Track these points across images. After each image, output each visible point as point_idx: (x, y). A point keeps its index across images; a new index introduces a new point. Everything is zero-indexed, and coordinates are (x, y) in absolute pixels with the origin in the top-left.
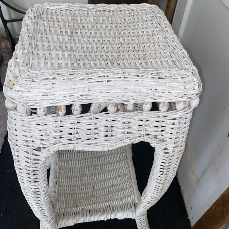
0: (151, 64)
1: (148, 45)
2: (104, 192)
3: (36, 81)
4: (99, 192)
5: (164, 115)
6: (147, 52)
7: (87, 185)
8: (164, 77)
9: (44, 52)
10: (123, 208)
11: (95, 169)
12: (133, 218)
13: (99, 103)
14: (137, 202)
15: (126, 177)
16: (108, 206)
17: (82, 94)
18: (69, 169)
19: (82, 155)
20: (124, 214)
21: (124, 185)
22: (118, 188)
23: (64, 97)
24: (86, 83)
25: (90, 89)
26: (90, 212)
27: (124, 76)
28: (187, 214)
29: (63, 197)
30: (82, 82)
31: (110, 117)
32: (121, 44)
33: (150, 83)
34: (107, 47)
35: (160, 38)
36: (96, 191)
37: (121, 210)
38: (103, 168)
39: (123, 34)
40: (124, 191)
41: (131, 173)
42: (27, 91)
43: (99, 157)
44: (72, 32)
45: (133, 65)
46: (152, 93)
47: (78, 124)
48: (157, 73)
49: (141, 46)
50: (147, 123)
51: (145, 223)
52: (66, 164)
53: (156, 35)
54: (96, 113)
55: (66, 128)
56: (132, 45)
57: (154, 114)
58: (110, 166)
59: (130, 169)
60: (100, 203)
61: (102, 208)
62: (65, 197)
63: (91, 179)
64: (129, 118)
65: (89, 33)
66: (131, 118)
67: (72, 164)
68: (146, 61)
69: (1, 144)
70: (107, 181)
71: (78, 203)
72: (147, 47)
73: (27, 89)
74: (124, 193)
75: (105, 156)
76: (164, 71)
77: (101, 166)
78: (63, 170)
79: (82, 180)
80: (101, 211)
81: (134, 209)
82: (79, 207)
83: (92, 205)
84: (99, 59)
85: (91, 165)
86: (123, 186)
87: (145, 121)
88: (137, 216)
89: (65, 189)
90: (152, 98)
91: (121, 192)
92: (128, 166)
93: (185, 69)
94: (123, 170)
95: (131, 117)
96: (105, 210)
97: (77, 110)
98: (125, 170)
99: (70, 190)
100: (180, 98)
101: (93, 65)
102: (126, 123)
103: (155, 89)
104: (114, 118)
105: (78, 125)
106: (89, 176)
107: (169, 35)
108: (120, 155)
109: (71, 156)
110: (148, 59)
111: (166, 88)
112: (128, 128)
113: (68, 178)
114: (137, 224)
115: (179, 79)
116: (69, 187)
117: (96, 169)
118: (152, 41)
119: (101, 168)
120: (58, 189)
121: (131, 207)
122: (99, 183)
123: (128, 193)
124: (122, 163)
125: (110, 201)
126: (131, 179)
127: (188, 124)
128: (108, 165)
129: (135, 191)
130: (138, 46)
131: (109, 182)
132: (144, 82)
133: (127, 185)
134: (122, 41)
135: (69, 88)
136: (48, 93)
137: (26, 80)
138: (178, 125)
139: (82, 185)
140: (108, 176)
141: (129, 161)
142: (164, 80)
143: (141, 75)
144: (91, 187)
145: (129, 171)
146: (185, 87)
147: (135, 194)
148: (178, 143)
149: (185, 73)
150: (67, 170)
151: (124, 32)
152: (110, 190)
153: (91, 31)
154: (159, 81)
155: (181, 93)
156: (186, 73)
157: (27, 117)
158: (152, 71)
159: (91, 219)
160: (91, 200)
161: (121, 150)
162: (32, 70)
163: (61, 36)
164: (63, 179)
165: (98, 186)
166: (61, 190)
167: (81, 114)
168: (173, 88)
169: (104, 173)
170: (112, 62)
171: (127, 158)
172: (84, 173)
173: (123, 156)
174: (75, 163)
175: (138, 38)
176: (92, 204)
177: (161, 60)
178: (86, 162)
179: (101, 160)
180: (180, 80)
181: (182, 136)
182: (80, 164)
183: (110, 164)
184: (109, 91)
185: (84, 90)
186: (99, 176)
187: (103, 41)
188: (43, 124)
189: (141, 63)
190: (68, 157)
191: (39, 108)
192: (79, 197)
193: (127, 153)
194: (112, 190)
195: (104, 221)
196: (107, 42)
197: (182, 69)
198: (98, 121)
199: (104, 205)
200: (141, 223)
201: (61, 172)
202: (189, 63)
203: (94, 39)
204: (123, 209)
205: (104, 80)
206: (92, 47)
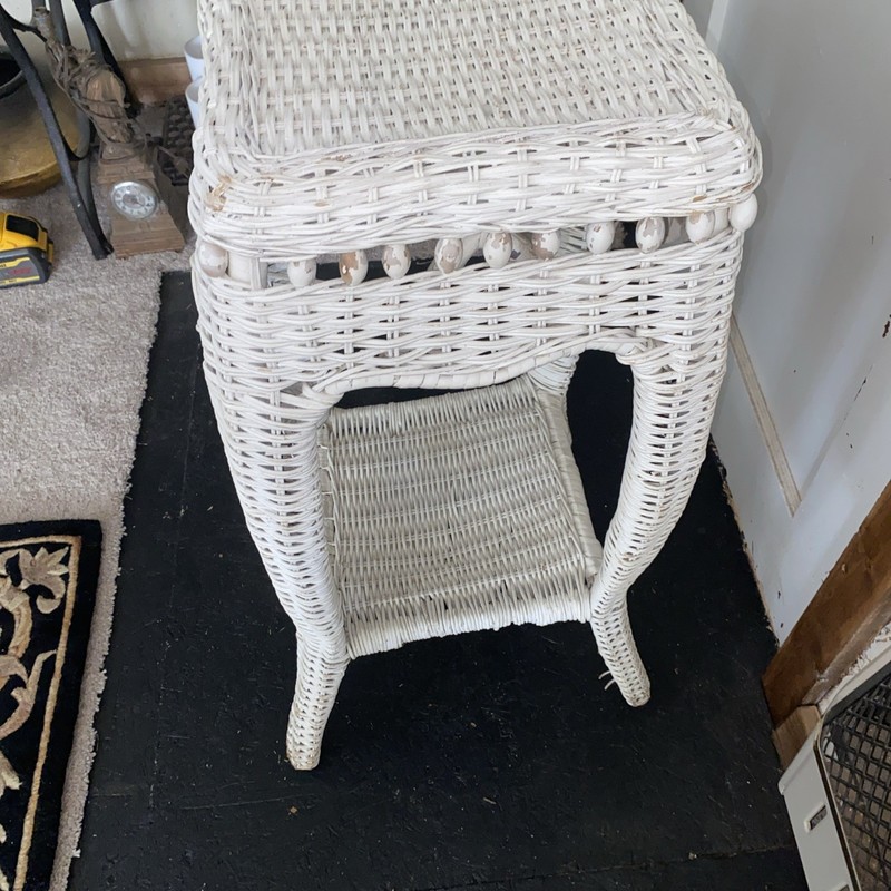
0: (604, 106)
1: (596, 46)
2: (487, 547)
3: (281, 185)
4: (470, 550)
5: (652, 258)
6: (592, 71)
7: (431, 531)
8: (644, 143)
9: (289, 100)
10: (549, 591)
11: (452, 482)
12: (583, 621)
13: (458, 237)
14: (592, 570)
15: (554, 500)
16: (504, 589)
17: (409, 212)
18: (369, 487)
19: (407, 443)
20: (555, 609)
21: (547, 524)
22: (528, 535)
23: (361, 224)
24: (419, 179)
25: (433, 195)
26: (446, 608)
27: (525, 148)
28: (767, 617)
29: (358, 569)
30: (408, 175)
31: (493, 277)
32: (511, 50)
33: (602, 162)
34: (468, 66)
35: (634, 22)
36: (461, 548)
37: (544, 596)
38: (476, 477)
39: (514, 17)
40: (549, 543)
41: (570, 488)
42: (262, 212)
43: (461, 446)
44: (356, 29)
45: (550, 112)
46: (611, 193)
47: (403, 305)
48: (625, 132)
49: (573, 51)
50: (603, 289)
51: (621, 638)
52: (359, 471)
53: (619, 12)
54: (452, 268)
55: (370, 319)
56: (545, 51)
57: (621, 259)
58: (499, 471)
59: (566, 476)
60: (475, 580)
61: (482, 594)
62: (365, 568)
63: (442, 511)
64: (547, 278)
65: (410, 26)
66: (556, 278)
67: (375, 469)
68: (590, 99)
69: (134, 433)
70: (493, 517)
71: (407, 583)
72: (593, 55)
73: (262, 209)
74: (548, 547)
75: (481, 441)
76: (644, 124)
77: (469, 472)
78: (350, 489)
79: (414, 516)
80: (481, 601)
81: (585, 591)
82: (412, 594)
83: (452, 588)
84: (447, 105)
85: (436, 472)
86: (546, 528)
87: (596, 284)
88: (597, 612)
89: (364, 544)
90: (612, 207)
91: (540, 546)
92: (559, 468)
93: (707, 114)
94: (543, 481)
95: (554, 274)
96: (493, 599)
97: (398, 262)
98: (549, 480)
99: (378, 547)
100: (695, 200)
101: (431, 123)
102: (540, 293)
103: (618, 179)
104: (501, 281)
105: (404, 308)
106: (435, 505)
107: (660, 8)
108: (528, 435)
109: (370, 447)
110: (597, 91)
111: (651, 174)
112: (548, 309)
113: (368, 514)
114: (598, 640)
115: (689, 145)
116: (373, 539)
117: (455, 483)
118: (607, 34)
119: (470, 479)
120: (342, 547)
121: (575, 587)
122: (468, 524)
123: (563, 547)
124: (537, 458)
125: (508, 572)
126: (569, 504)
127: (730, 285)
128: (492, 466)
129: (583, 540)
130: (565, 52)
131: (500, 519)
132: (585, 162)
133: (558, 524)
134: (512, 41)
135: (372, 195)
136: (317, 215)
137: (256, 181)
138: (699, 288)
139: (416, 532)
140: (495, 500)
141: (559, 452)
142: (643, 149)
143: (576, 140)
144: (443, 537)
145: (563, 481)
146: (709, 168)
147: (586, 548)
148: (703, 347)
149: (709, 125)
150: (363, 488)
151: (518, 11)
152: (504, 543)
153: (414, 19)
154: (629, 155)
155: (698, 183)
156: (711, 123)
157: (261, 292)
158: (610, 126)
159: (451, 628)
160: (448, 572)
161: (530, 418)
162: (263, 154)
163: (325, 44)
164: (353, 515)
165: (467, 531)
166: (351, 548)
167: (409, 273)
168: (672, 172)
169: (482, 493)
170: (487, 108)
171: (552, 442)
172: (419, 498)
173: (539, 436)
174: (387, 468)
175: (563, 26)
176: (452, 585)
177: (636, 92)
178: (419, 462)
179: (469, 455)
180: (692, 147)
181: (715, 324)
182: (402, 470)
183: (498, 465)
184: (485, 198)
185: (414, 199)
186: (467, 504)
187: (454, 46)
188: (306, 312)
189: (575, 105)
190: (363, 450)
191: (295, 263)
192: (407, 566)
193: (553, 425)
194: (510, 541)
195: (492, 630)
196: (469, 50)
197: (700, 115)
198: (457, 294)
199: (490, 584)
200: (611, 638)
201: (345, 497)
202: (719, 95)
203: (426, 44)
204: (550, 594)
205: (469, 165)
206: (422, 70)
